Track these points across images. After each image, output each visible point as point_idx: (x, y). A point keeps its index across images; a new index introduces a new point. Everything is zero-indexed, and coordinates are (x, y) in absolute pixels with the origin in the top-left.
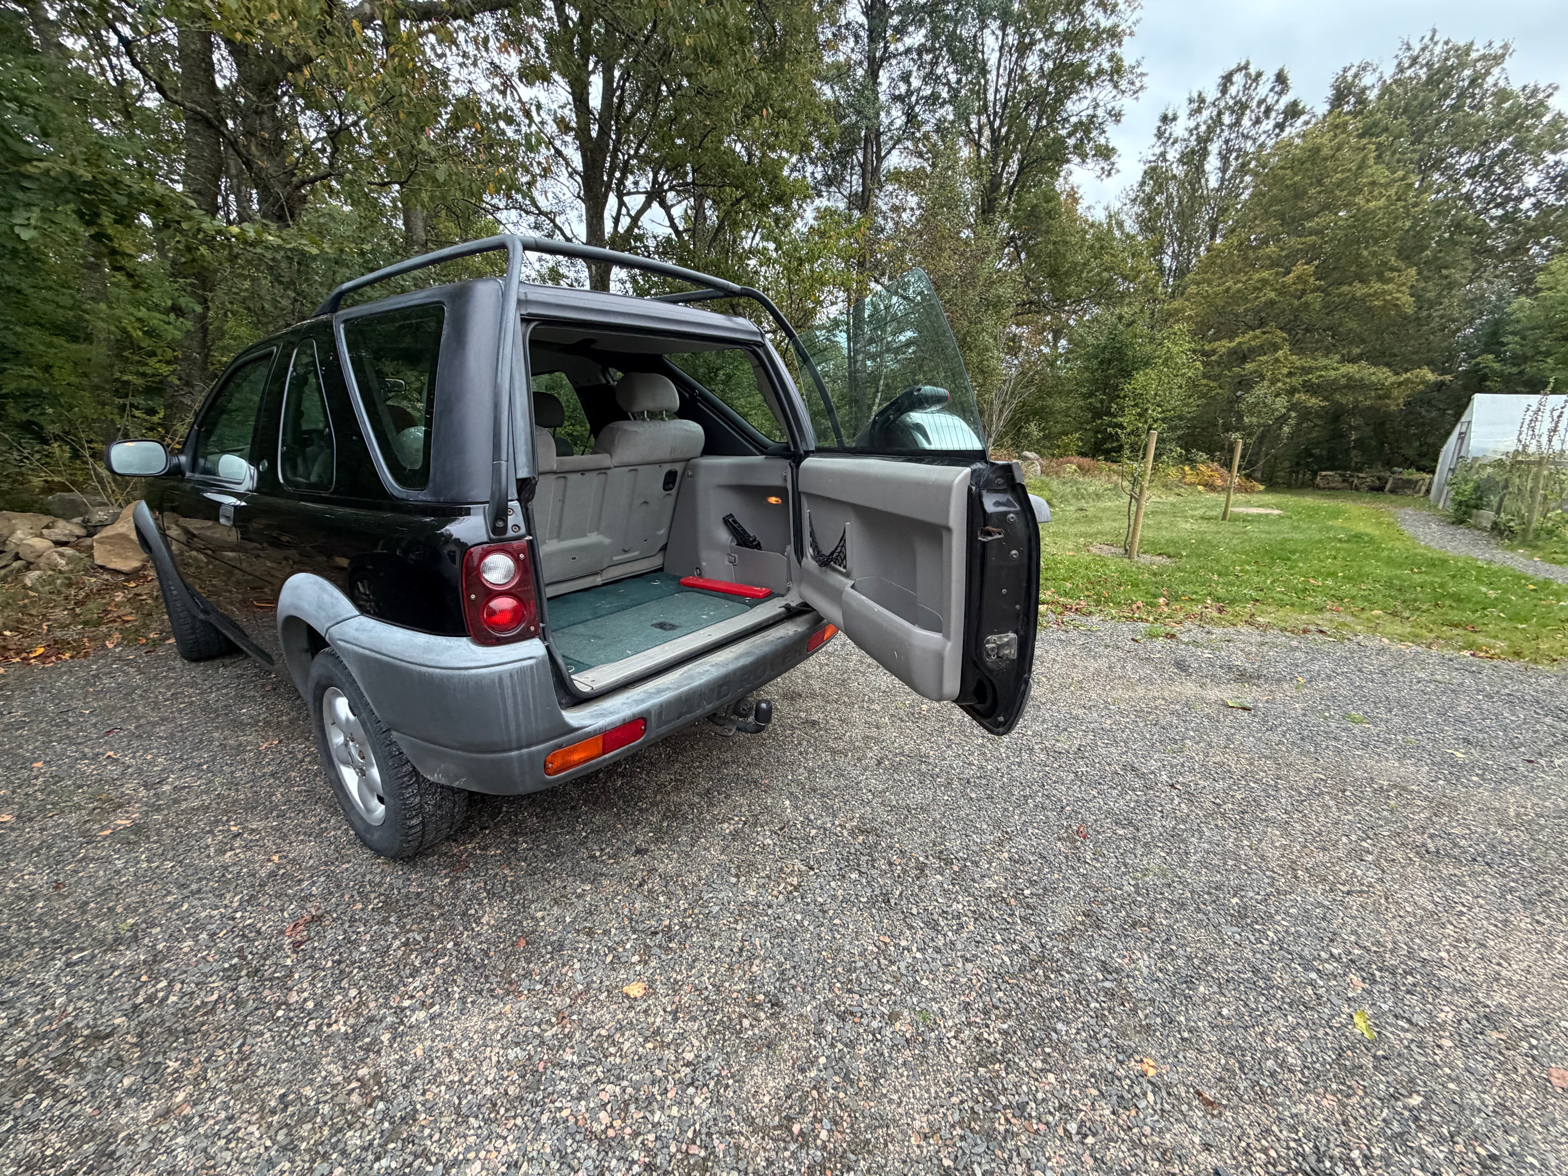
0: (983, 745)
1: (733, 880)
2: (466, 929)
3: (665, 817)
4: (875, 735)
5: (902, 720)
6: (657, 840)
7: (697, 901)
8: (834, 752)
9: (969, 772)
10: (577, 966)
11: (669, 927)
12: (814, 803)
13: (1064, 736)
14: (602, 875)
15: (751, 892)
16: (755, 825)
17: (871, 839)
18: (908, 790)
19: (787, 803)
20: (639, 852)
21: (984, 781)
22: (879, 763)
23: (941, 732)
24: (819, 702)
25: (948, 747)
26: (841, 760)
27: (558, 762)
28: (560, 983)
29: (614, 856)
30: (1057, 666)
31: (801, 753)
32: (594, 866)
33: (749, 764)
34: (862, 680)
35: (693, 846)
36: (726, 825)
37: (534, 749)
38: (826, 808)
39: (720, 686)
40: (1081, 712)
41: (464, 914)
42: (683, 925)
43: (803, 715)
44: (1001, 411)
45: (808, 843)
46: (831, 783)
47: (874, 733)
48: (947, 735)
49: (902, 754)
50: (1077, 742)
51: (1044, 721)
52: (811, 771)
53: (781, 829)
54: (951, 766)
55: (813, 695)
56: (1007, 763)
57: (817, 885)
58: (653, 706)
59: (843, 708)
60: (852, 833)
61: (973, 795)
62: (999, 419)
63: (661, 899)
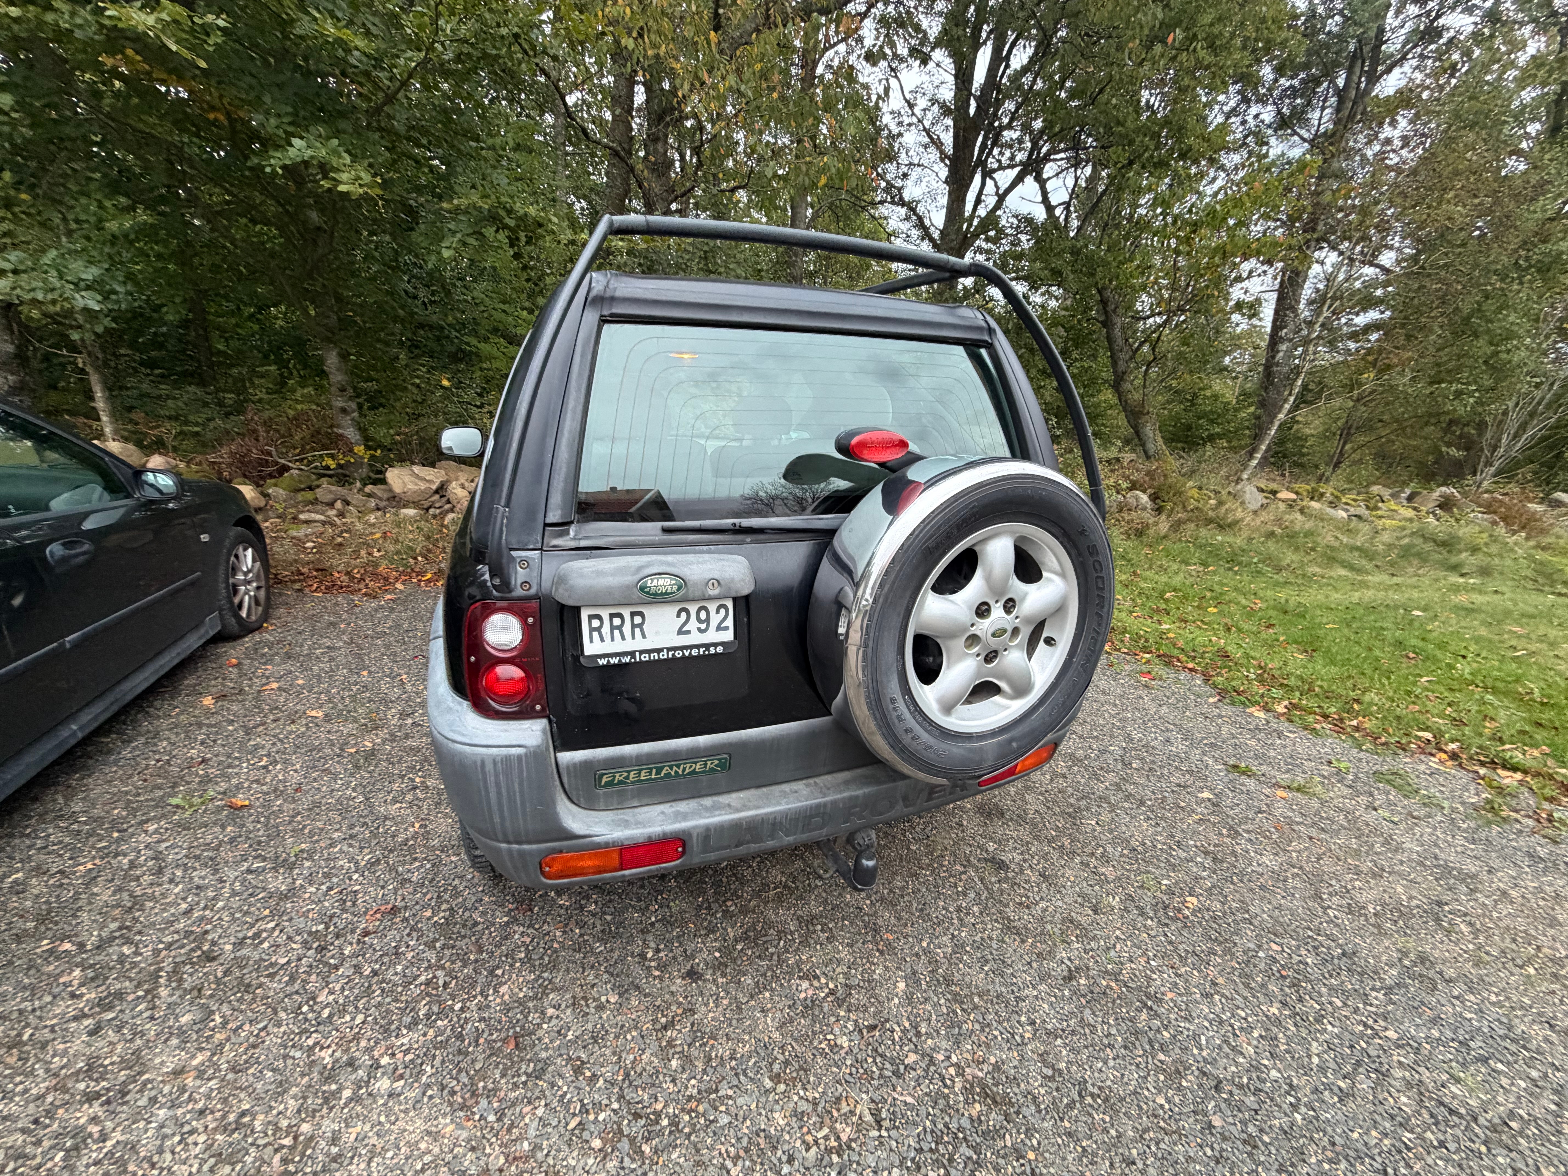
0: (1277, 1022)
1: (768, 1084)
2: (481, 994)
3: (745, 937)
4: (1083, 920)
5: (1142, 914)
6: (719, 967)
7: (709, 1091)
8: (1009, 928)
9: (1226, 1069)
10: (540, 1112)
11: (658, 1114)
12: (937, 1005)
13: (1477, 1073)
14: (637, 988)
15: (779, 1118)
16: (840, 1002)
17: (995, 1118)
18: (1098, 1050)
19: (902, 985)
20: (693, 975)
21: (1250, 1101)
22: (1069, 978)
23: (1202, 960)
24: (1024, 833)
25: (1207, 995)
26: (1012, 943)
27: (557, 867)
28: (512, 1126)
29: (663, 967)
30: (1507, 909)
31: (959, 909)
32: (638, 970)
33: (882, 900)
34: (1106, 817)
35: (752, 997)
36: (805, 984)
37: (526, 847)
38: (952, 1023)
39: (812, 816)
40: (1538, 1032)
41: (492, 972)
42: (674, 1123)
43: (991, 847)
44: (1523, 427)
45: (896, 1073)
46: (979, 979)
47: (1085, 916)
48: (1212, 972)
49: (1115, 976)
50: (1505, 1103)
51: (1435, 1021)
52: (959, 947)
53: (873, 1028)
54: (1196, 1037)
55: (1021, 819)
56: (1316, 1079)
57: (871, 1161)
58: (694, 827)
59: (1055, 855)
60: (968, 1090)
61: (1217, 1121)
62: (1516, 436)
63: (674, 1063)
